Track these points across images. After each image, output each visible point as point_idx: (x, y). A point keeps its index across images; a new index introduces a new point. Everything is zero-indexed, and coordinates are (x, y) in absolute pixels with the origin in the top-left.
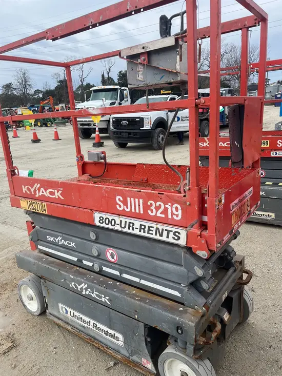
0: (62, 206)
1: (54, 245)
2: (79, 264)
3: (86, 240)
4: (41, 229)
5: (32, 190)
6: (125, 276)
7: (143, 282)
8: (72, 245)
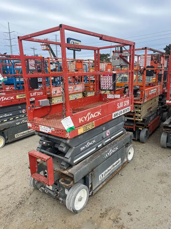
0: (101, 118)
1: (86, 150)
2: (98, 149)
3: (99, 134)
4: (76, 147)
5: (86, 118)
6: (112, 138)
7: (116, 135)
8: (94, 141)
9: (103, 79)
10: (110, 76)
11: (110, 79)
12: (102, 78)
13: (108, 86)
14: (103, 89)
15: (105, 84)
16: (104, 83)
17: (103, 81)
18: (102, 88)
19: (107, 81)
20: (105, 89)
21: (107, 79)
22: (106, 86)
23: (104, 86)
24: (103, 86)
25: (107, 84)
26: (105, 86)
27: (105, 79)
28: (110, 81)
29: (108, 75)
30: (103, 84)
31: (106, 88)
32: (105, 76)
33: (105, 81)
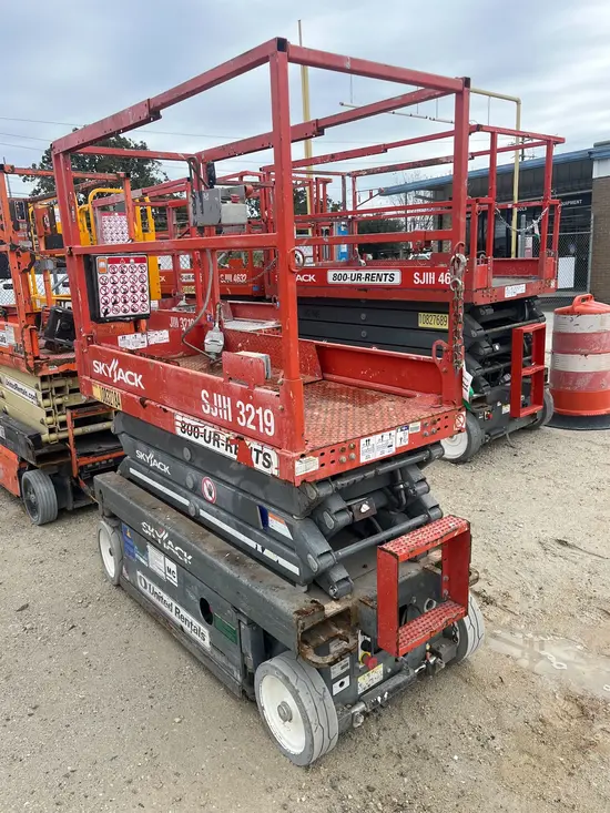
9: (109, 275)
10: (137, 265)
11: (138, 274)
12: (104, 271)
13: (130, 303)
14: (111, 314)
15: (120, 295)
16: (115, 293)
17: (109, 285)
18: (106, 312)
19: (129, 284)
20: (121, 314)
21: (128, 274)
22: (125, 302)
23: (115, 303)
24: (110, 305)
25: (129, 294)
26: (121, 304)
27: (119, 274)
28: (138, 284)
29: (132, 261)
30: (110, 295)
31: (125, 311)
32: (118, 265)
33: (119, 285)
